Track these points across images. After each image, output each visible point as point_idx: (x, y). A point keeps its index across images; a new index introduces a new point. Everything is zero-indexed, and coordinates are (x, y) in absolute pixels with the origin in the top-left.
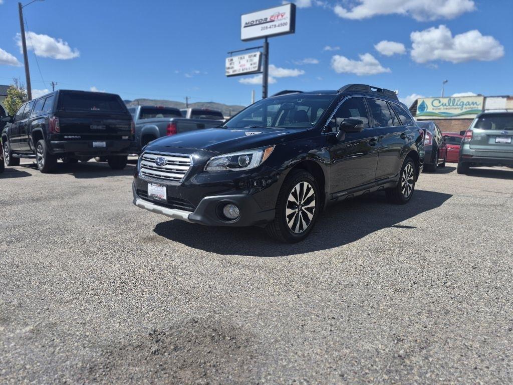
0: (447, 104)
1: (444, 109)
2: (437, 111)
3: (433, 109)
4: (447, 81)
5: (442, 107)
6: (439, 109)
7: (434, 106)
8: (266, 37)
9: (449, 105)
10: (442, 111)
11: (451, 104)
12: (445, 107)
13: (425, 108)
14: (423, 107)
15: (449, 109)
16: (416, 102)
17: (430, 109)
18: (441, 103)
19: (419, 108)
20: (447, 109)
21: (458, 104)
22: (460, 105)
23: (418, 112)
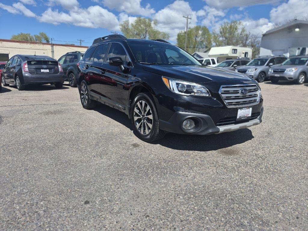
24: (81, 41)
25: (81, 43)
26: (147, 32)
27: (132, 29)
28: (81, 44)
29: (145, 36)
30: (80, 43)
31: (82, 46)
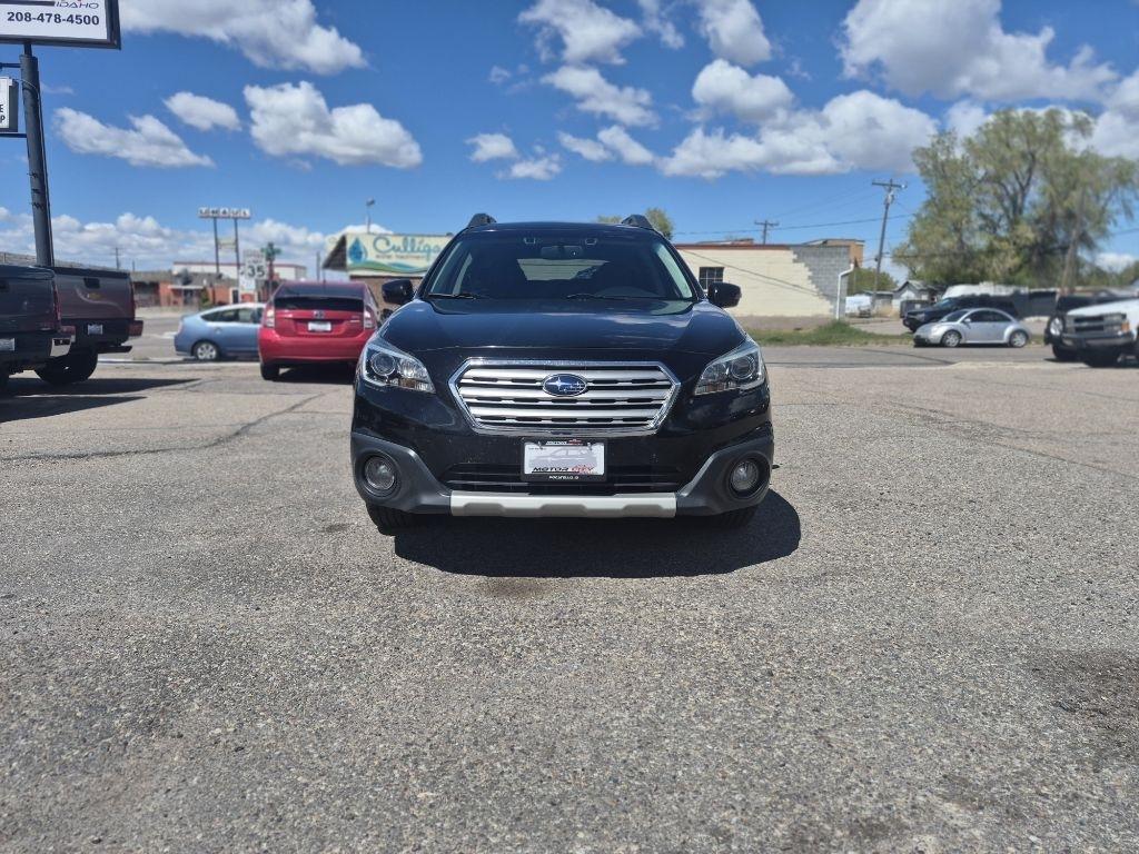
0: (402, 249)
1: (398, 257)
2: (384, 261)
3: (378, 257)
4: (373, 202)
5: (392, 253)
6: (389, 257)
7: (380, 252)
8: (28, 42)
9: (405, 249)
10: (394, 260)
11: (409, 249)
12: (399, 253)
13: (361, 253)
14: (357, 252)
15: (407, 257)
16: (343, 241)
17: (371, 256)
18: (390, 247)
19: (351, 253)
20: (402, 257)
21: (422, 249)
22: (424, 251)
23: (349, 261)
24: (766, 225)
25: (765, 231)
26: (1038, 166)
27: (967, 162)
28: (764, 237)
29: (1024, 184)
30: (761, 233)
31: (768, 242)
